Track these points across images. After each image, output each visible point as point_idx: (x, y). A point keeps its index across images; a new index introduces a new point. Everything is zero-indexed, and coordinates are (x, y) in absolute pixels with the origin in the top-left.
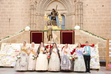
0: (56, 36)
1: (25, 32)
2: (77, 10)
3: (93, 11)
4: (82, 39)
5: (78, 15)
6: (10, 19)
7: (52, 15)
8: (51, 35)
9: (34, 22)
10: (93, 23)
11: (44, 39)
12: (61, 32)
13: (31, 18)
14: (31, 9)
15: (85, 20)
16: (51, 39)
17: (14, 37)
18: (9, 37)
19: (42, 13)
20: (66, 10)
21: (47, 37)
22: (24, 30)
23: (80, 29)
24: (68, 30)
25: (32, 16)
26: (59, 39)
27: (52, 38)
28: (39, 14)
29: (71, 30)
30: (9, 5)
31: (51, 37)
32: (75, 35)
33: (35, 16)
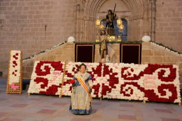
0: (114, 52)
1: (67, 45)
2: (146, 12)
3: (172, 12)
4: (154, 56)
5: (148, 19)
6: (46, 26)
7: (107, 20)
8: (106, 49)
9: (81, 30)
10: (172, 31)
11: (95, 56)
12: (120, 46)
13: (76, 23)
14: (76, 11)
15: (158, 27)
16: (105, 55)
17: (52, 52)
18: (44, 52)
19: (92, 17)
20: (129, 11)
21: (100, 52)
22: (66, 42)
23: (151, 41)
24: (131, 43)
25: (78, 21)
26: (118, 56)
27: (107, 54)
28: (88, 19)
29: (137, 43)
30: (46, 6)
31: (105, 52)
32: (142, 49)
33: (82, 20)
